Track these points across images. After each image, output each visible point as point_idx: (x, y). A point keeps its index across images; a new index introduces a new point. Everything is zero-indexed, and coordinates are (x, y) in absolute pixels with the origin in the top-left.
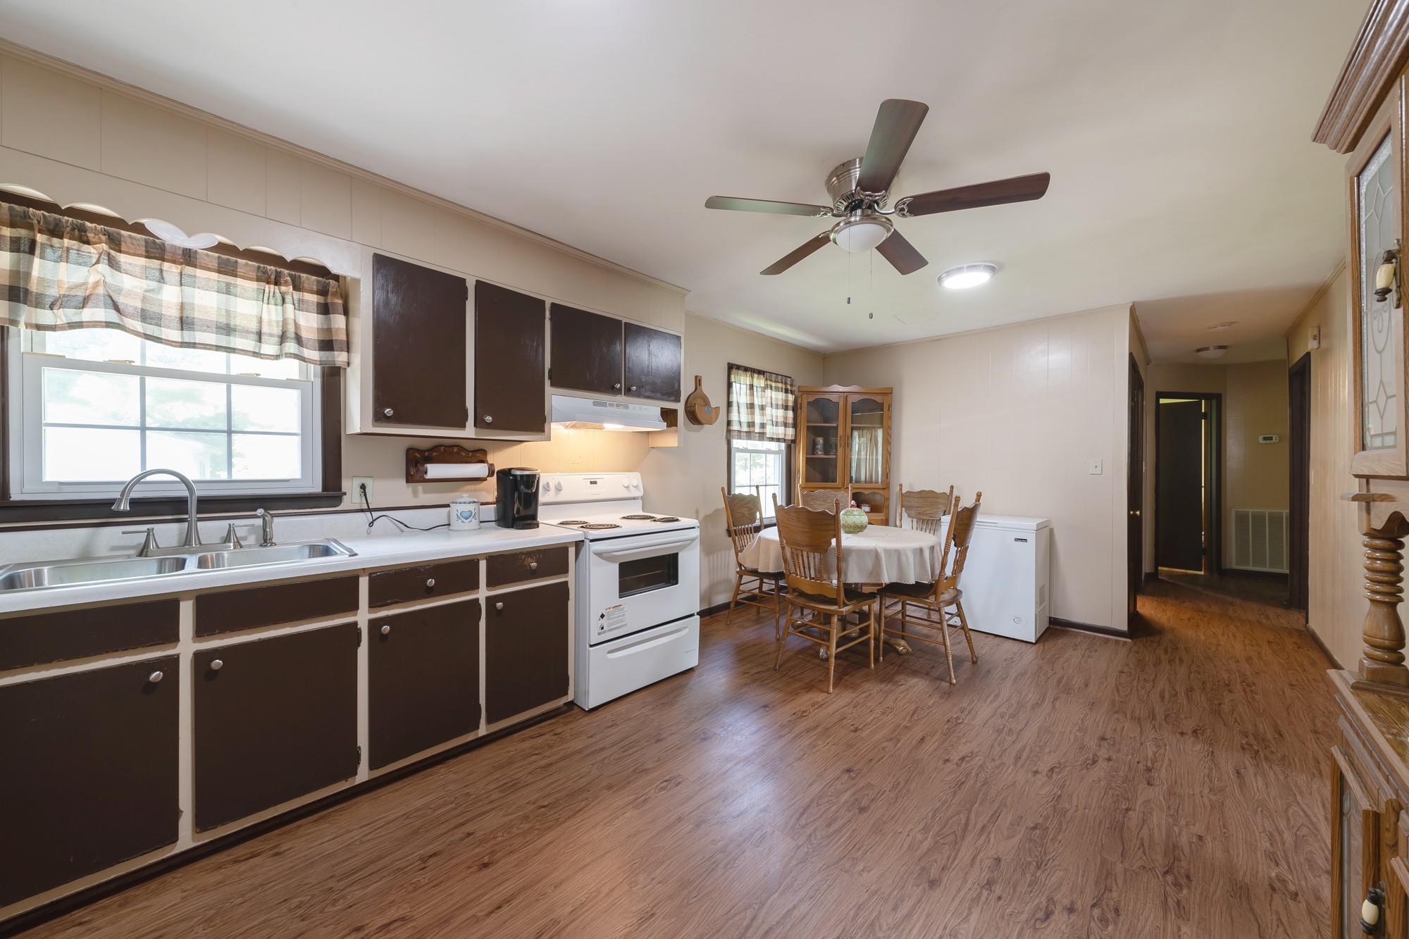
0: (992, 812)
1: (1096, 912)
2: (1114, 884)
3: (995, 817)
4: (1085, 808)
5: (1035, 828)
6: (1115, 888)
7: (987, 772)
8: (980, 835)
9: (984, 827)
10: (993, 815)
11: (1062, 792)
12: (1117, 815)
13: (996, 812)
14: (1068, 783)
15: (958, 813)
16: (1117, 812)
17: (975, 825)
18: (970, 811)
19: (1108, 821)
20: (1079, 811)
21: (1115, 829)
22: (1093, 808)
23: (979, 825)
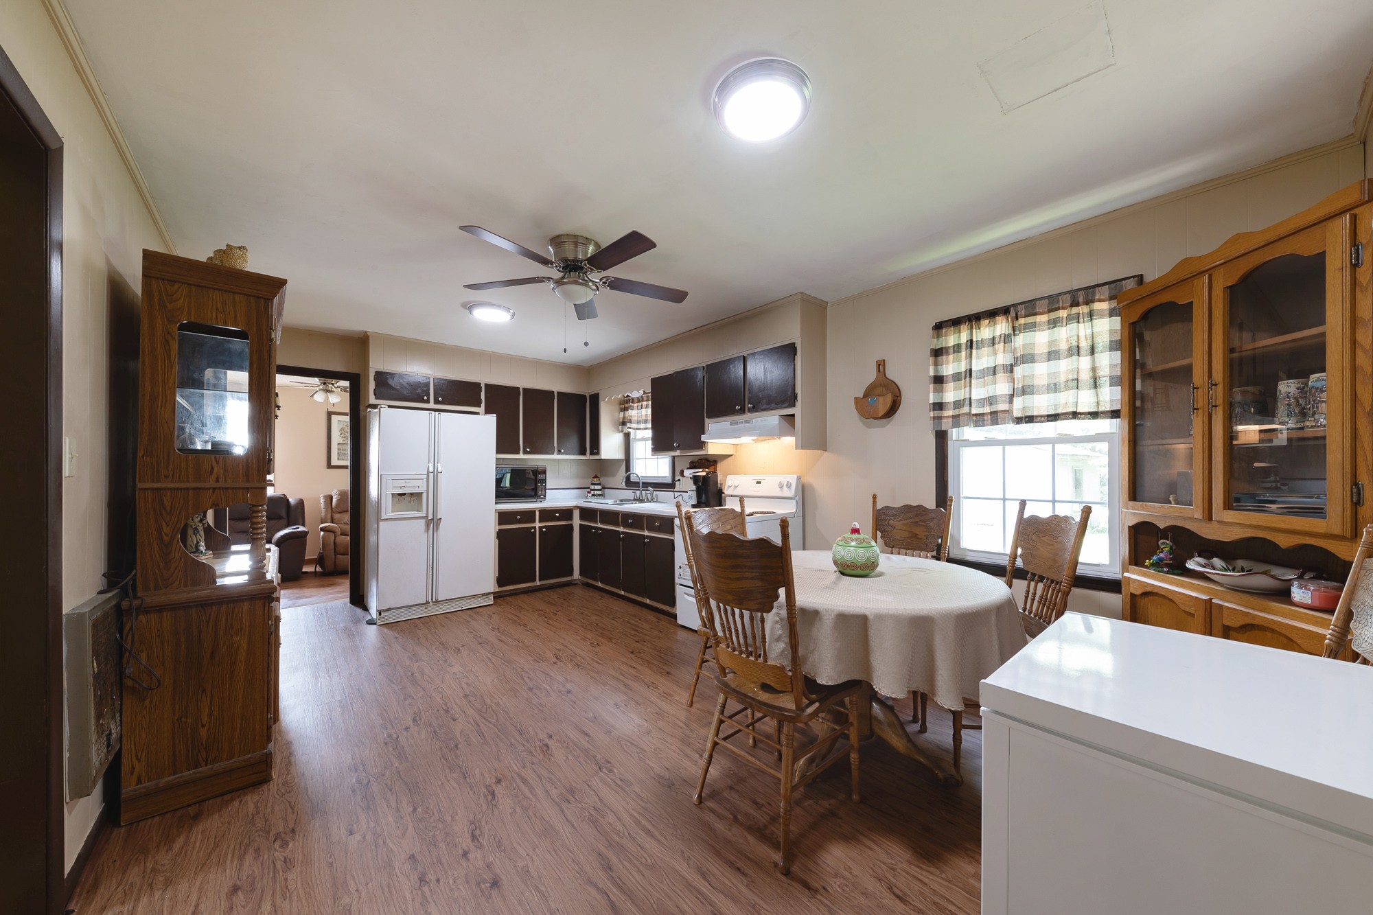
0: (485, 734)
1: (395, 736)
2: (394, 753)
3: (481, 734)
4: (442, 784)
5: (456, 746)
6: (393, 752)
7: (522, 752)
8: (475, 721)
9: (479, 725)
10: (483, 734)
11: (467, 782)
12: (419, 798)
13: (484, 737)
14: (471, 793)
15: (497, 720)
16: (420, 801)
17: (483, 723)
18: (494, 726)
19: (421, 788)
20: (444, 777)
21: (414, 786)
22: (438, 789)
23: (481, 724)
